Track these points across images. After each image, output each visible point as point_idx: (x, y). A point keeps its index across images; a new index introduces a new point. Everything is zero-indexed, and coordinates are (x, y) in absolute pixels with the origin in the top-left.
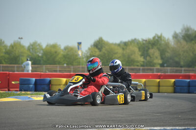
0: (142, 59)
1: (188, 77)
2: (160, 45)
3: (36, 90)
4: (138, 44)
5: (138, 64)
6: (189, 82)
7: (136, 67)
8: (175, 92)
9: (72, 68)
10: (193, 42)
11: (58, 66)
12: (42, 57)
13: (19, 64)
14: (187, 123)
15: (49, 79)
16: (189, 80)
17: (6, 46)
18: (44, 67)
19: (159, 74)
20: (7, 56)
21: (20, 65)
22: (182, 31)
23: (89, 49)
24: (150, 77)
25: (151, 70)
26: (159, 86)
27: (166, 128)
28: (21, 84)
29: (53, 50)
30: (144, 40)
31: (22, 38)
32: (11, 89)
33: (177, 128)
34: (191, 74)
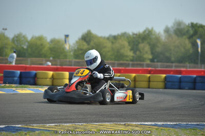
0: (131, 54)
1: (180, 72)
2: (150, 39)
3: (21, 83)
4: (128, 38)
5: (128, 59)
6: (180, 77)
7: (125, 62)
8: (166, 88)
9: (58, 61)
10: (185, 37)
11: (44, 59)
12: (27, 50)
13: (3, 56)
14: (178, 118)
15: (34, 72)
16: (180, 76)
18: (29, 60)
19: (150, 68)
21: (4, 58)
22: (174, 25)
23: (77, 42)
24: (140, 72)
25: (142, 65)
26: (149, 81)
27: (157, 123)
28: (5, 76)
29: (39, 43)
30: (134, 34)
31: (6, 29)
33: (169, 123)
34: (182, 69)
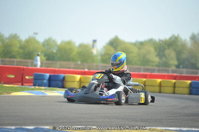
0: (157, 59)
2: (176, 45)
3: (49, 86)
4: (154, 44)
5: (153, 64)
7: (151, 67)
8: (191, 93)
9: (86, 65)
11: (72, 63)
12: (56, 53)
15: (63, 75)
17: (20, 41)
18: (58, 63)
19: (175, 74)
20: (21, 51)
23: (104, 47)
24: (166, 78)
25: (167, 71)
26: (175, 87)
27: (182, 129)
28: (35, 79)
29: (68, 47)
30: (160, 40)
31: (37, 34)
32: (24, 84)
33: (194, 129)
